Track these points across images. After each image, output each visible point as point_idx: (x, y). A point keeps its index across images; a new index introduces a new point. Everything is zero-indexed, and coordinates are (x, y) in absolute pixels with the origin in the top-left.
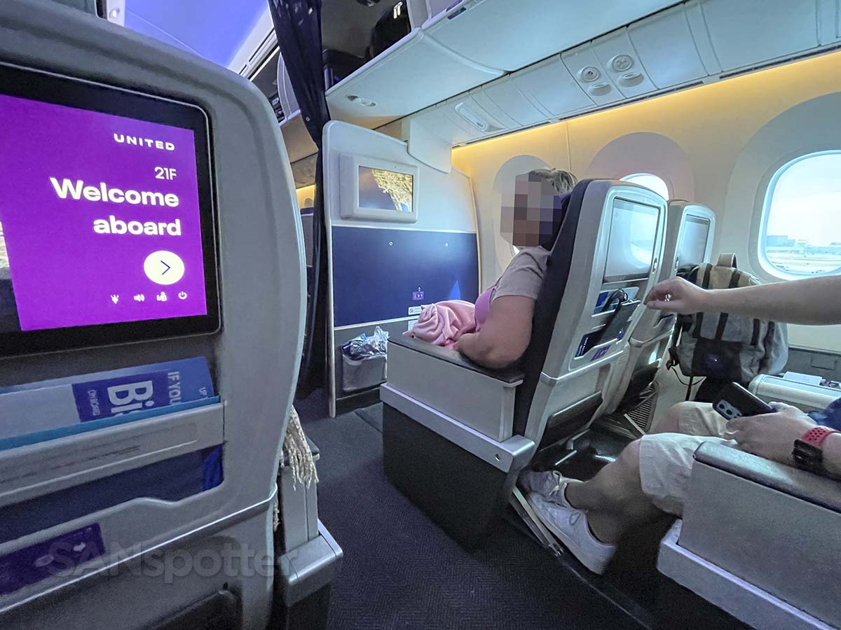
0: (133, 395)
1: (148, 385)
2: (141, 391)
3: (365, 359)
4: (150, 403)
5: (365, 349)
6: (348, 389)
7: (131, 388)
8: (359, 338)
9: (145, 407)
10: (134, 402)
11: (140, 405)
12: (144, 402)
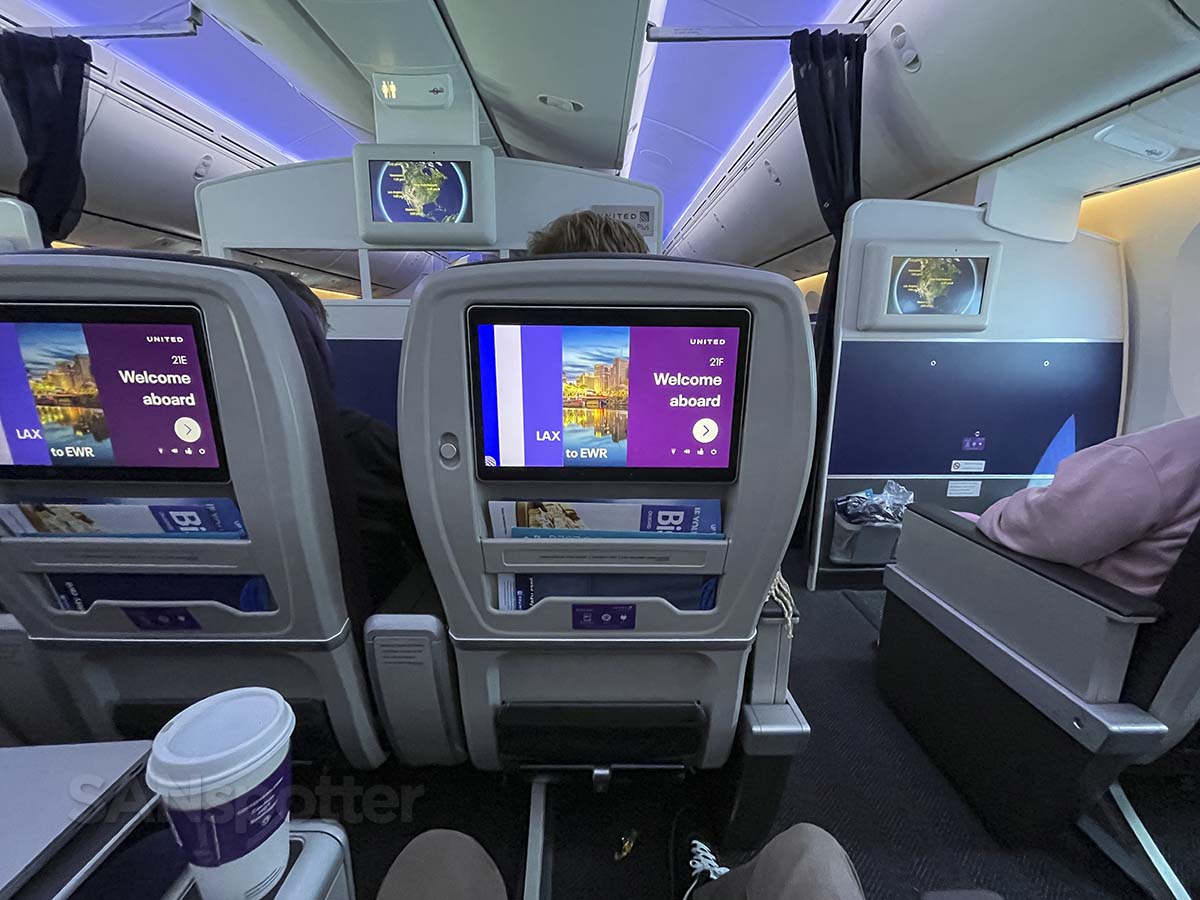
0: (671, 520)
1: (681, 514)
2: (676, 518)
3: (868, 524)
4: (679, 528)
5: (870, 509)
6: (837, 558)
7: (671, 514)
8: (862, 495)
9: (675, 531)
10: (671, 525)
11: (673, 528)
12: (676, 526)
